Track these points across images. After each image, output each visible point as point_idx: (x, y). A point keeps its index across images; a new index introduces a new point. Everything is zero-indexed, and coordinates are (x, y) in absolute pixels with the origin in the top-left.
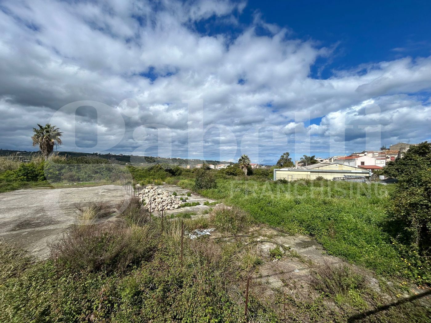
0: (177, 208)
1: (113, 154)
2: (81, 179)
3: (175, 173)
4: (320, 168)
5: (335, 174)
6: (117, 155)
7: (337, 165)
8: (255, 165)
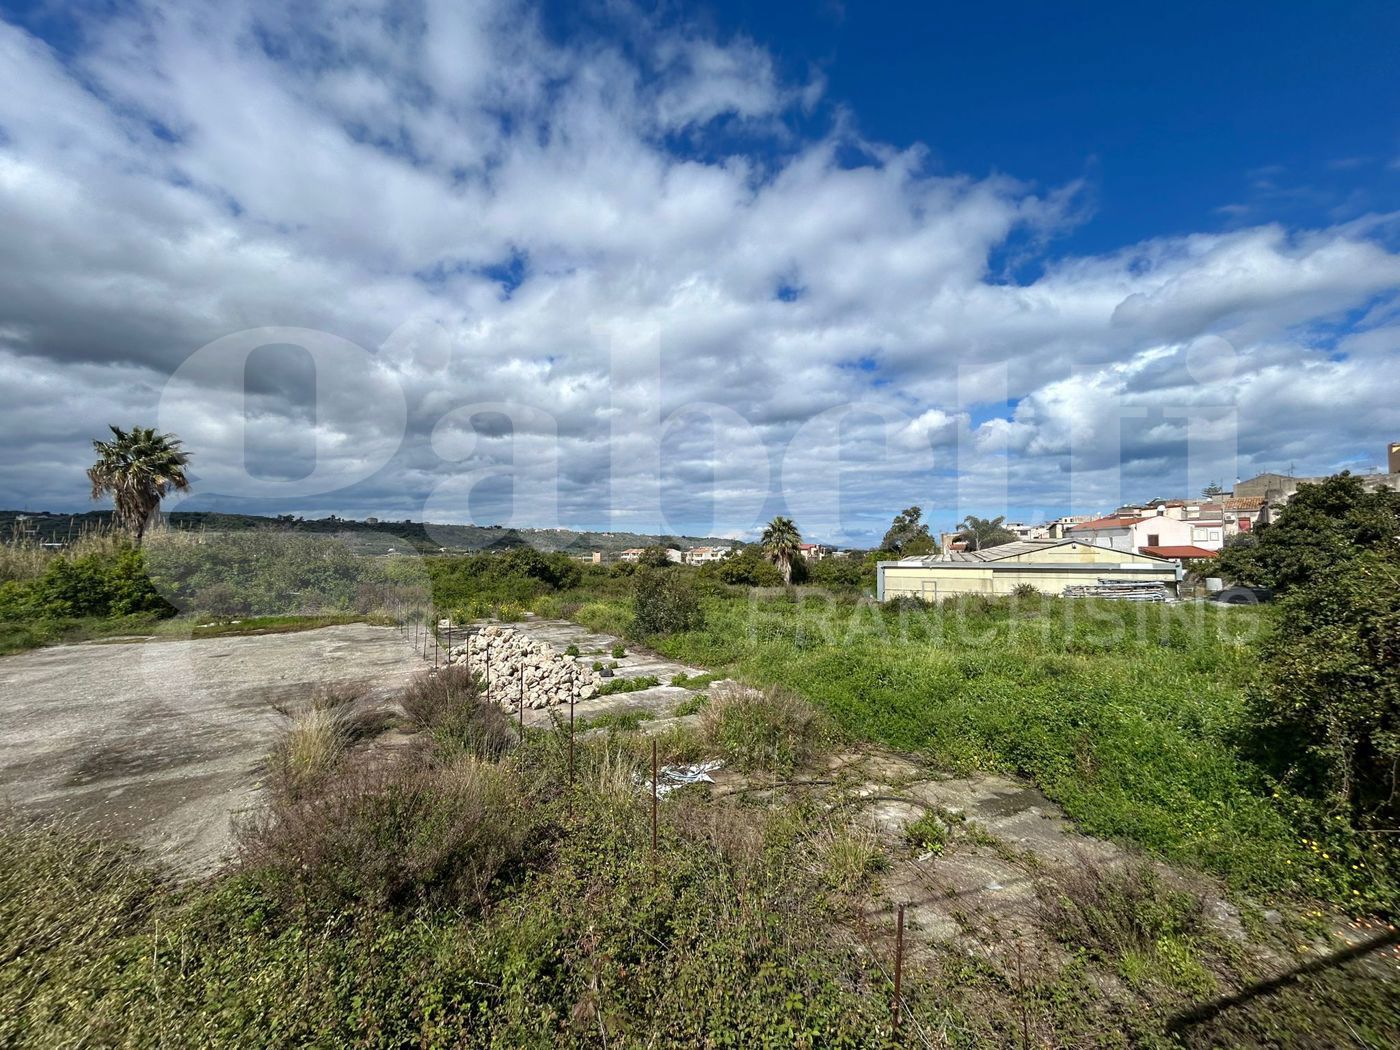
0: (590, 698)
1: (347, 519)
2: (255, 608)
3: (559, 579)
4: (1024, 558)
5: (1071, 575)
6: (358, 520)
7: (1074, 548)
8: (813, 550)
